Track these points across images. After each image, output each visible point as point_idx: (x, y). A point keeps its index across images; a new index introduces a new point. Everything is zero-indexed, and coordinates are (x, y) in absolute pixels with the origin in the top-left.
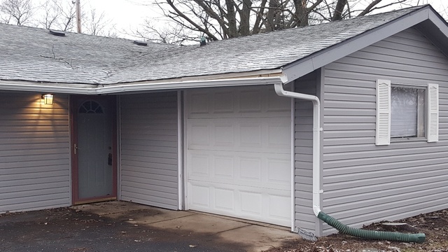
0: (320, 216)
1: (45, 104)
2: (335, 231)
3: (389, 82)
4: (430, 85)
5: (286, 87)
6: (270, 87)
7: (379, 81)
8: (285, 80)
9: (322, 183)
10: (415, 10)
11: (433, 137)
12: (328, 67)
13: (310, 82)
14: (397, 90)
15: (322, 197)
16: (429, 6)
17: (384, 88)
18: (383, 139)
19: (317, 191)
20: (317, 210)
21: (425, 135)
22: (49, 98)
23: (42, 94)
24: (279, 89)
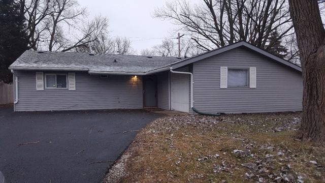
0: (192, 109)
3: (227, 67)
4: (251, 68)
7: (221, 67)
9: (194, 99)
11: (253, 86)
12: (195, 62)
14: (231, 70)
15: (194, 103)
17: (224, 69)
18: (224, 86)
19: (192, 101)
20: (192, 106)
21: (248, 85)
22: (136, 77)
23: (134, 76)
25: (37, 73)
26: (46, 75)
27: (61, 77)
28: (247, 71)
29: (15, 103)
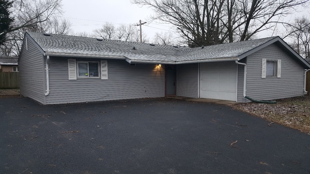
0: (246, 97)
1: (159, 67)
2: (250, 101)
3: (266, 59)
4: (278, 60)
5: (239, 61)
6: (234, 61)
7: (263, 59)
8: (239, 60)
9: (246, 88)
10: (274, 38)
11: (279, 76)
12: (249, 56)
13: (244, 60)
14: (268, 62)
15: (246, 92)
16: (278, 36)
17: (264, 61)
18: (264, 76)
19: (245, 90)
20: (245, 95)
21: (276, 75)
22: (160, 65)
23: (158, 64)
24: (237, 62)
25: (68, 60)
26: (78, 62)
27: (92, 64)
28: (276, 62)
29: (46, 94)
